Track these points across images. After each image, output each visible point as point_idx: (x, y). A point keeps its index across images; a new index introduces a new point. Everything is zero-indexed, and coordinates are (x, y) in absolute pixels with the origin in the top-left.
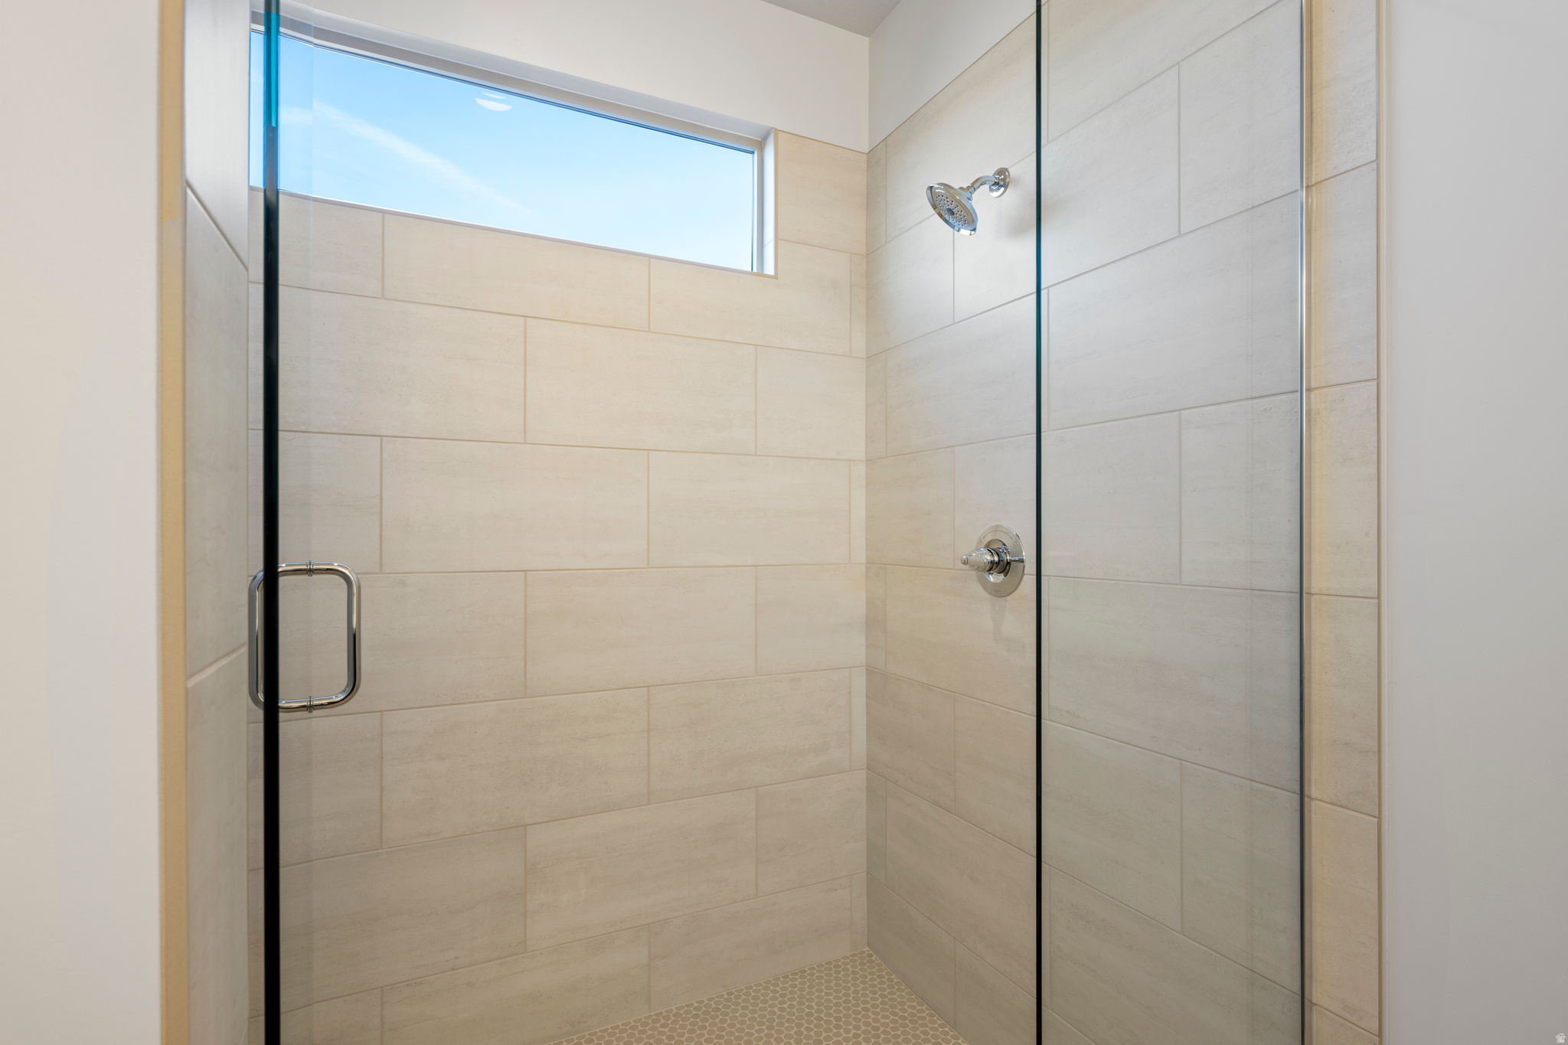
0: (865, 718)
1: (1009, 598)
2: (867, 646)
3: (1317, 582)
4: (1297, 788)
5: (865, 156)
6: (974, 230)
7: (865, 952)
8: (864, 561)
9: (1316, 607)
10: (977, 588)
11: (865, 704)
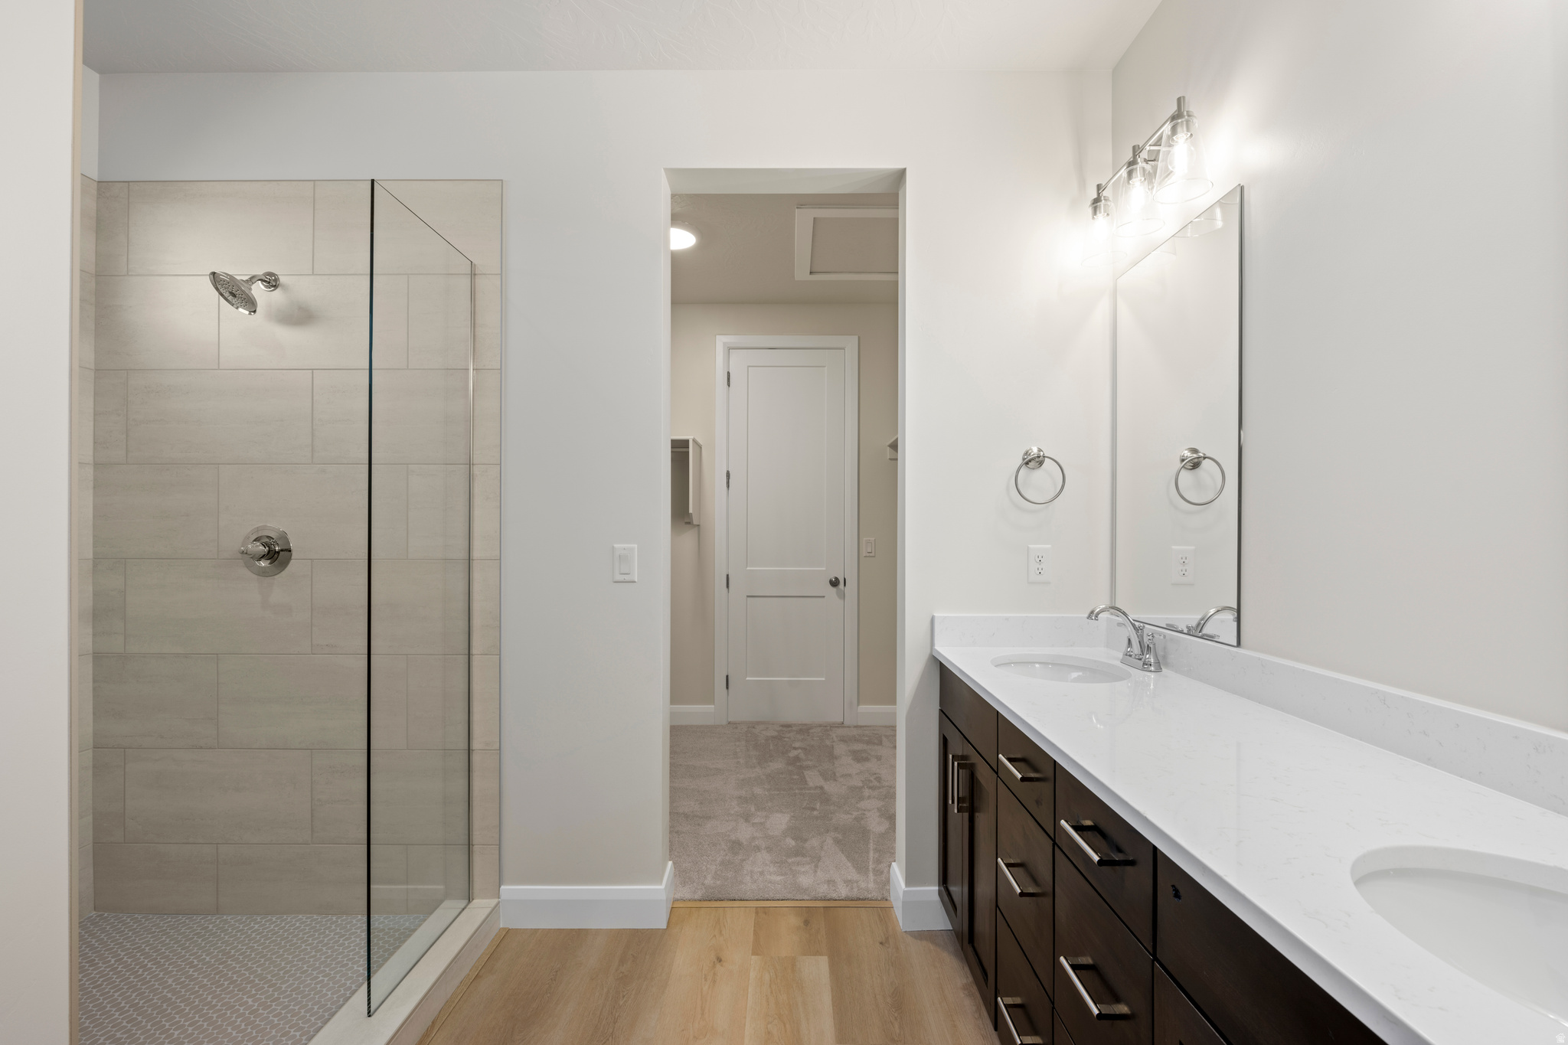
0: (91, 702)
1: (276, 577)
2: (93, 635)
3: (476, 554)
4: (467, 652)
5: (96, 184)
6: (255, 312)
7: (92, 916)
8: (91, 556)
9: (475, 566)
10: (245, 572)
11: (91, 689)
